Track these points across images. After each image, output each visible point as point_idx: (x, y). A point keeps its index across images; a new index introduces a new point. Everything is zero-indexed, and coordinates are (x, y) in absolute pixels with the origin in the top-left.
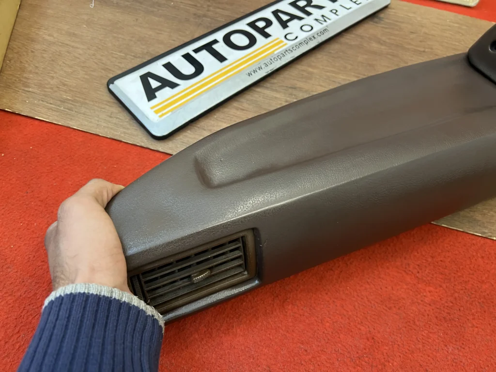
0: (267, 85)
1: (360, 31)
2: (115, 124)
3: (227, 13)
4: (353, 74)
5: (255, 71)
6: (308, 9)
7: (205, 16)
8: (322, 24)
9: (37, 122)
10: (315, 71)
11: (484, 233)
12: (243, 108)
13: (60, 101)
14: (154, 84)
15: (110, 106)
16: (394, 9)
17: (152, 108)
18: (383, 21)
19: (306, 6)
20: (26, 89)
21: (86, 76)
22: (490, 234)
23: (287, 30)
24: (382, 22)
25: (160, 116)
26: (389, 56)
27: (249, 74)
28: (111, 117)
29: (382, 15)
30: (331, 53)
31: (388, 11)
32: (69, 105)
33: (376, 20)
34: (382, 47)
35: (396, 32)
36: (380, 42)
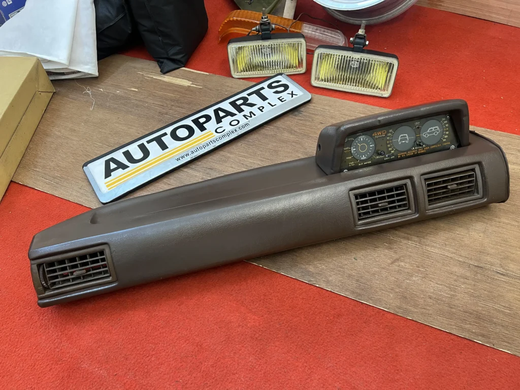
0: (193, 166)
1: (279, 123)
2: (82, 193)
3: (184, 111)
4: (259, 158)
5: (182, 157)
6: (243, 107)
7: (166, 114)
8: (247, 119)
9: (36, 192)
10: (231, 156)
11: (311, 281)
12: (169, 183)
13: (53, 177)
14: (113, 166)
15: (82, 181)
16: (314, 103)
17: (105, 183)
19: (242, 104)
20: (35, 169)
21: (73, 160)
22: (315, 282)
23: (220, 125)
24: (301, 115)
25: (109, 189)
26: (294, 144)
27: (178, 159)
28: (80, 189)
29: (302, 109)
30: (249, 141)
31: (310, 106)
32: (58, 181)
33: (296, 113)
34: (291, 136)
35: (308, 123)
36: (291, 132)
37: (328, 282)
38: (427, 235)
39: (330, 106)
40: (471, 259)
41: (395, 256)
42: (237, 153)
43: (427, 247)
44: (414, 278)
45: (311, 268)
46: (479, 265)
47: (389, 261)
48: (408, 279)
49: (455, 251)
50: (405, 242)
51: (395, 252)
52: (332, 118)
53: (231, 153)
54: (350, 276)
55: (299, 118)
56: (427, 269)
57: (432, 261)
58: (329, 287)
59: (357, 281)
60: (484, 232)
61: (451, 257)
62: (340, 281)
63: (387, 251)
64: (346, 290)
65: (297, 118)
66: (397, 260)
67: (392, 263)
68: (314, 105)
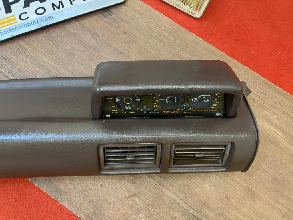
1: (86, 22)
11: (57, 198)
18: (111, 16)
22: (60, 200)
24: (109, 17)
26: (91, 50)
29: (114, 10)
30: (51, 36)
31: (123, 8)
33: (106, 13)
34: (92, 41)
35: (113, 29)
36: (94, 35)
37: (70, 202)
38: (168, 177)
39: (140, 14)
40: (194, 209)
41: (134, 191)
42: (36, 46)
43: (164, 189)
44: (141, 215)
45: (61, 186)
46: (197, 216)
47: (128, 195)
48: (135, 215)
49: (184, 198)
50: (148, 179)
51: (136, 188)
52: (137, 29)
53: (30, 45)
54: (90, 201)
55: (107, 20)
56: (155, 209)
57: (162, 203)
58: (70, 207)
59: (95, 206)
60: (216, 186)
61: (178, 203)
62: (81, 204)
63: (129, 184)
64: (83, 213)
65: (105, 19)
66: (135, 195)
67: (129, 197)
68: (126, 8)
